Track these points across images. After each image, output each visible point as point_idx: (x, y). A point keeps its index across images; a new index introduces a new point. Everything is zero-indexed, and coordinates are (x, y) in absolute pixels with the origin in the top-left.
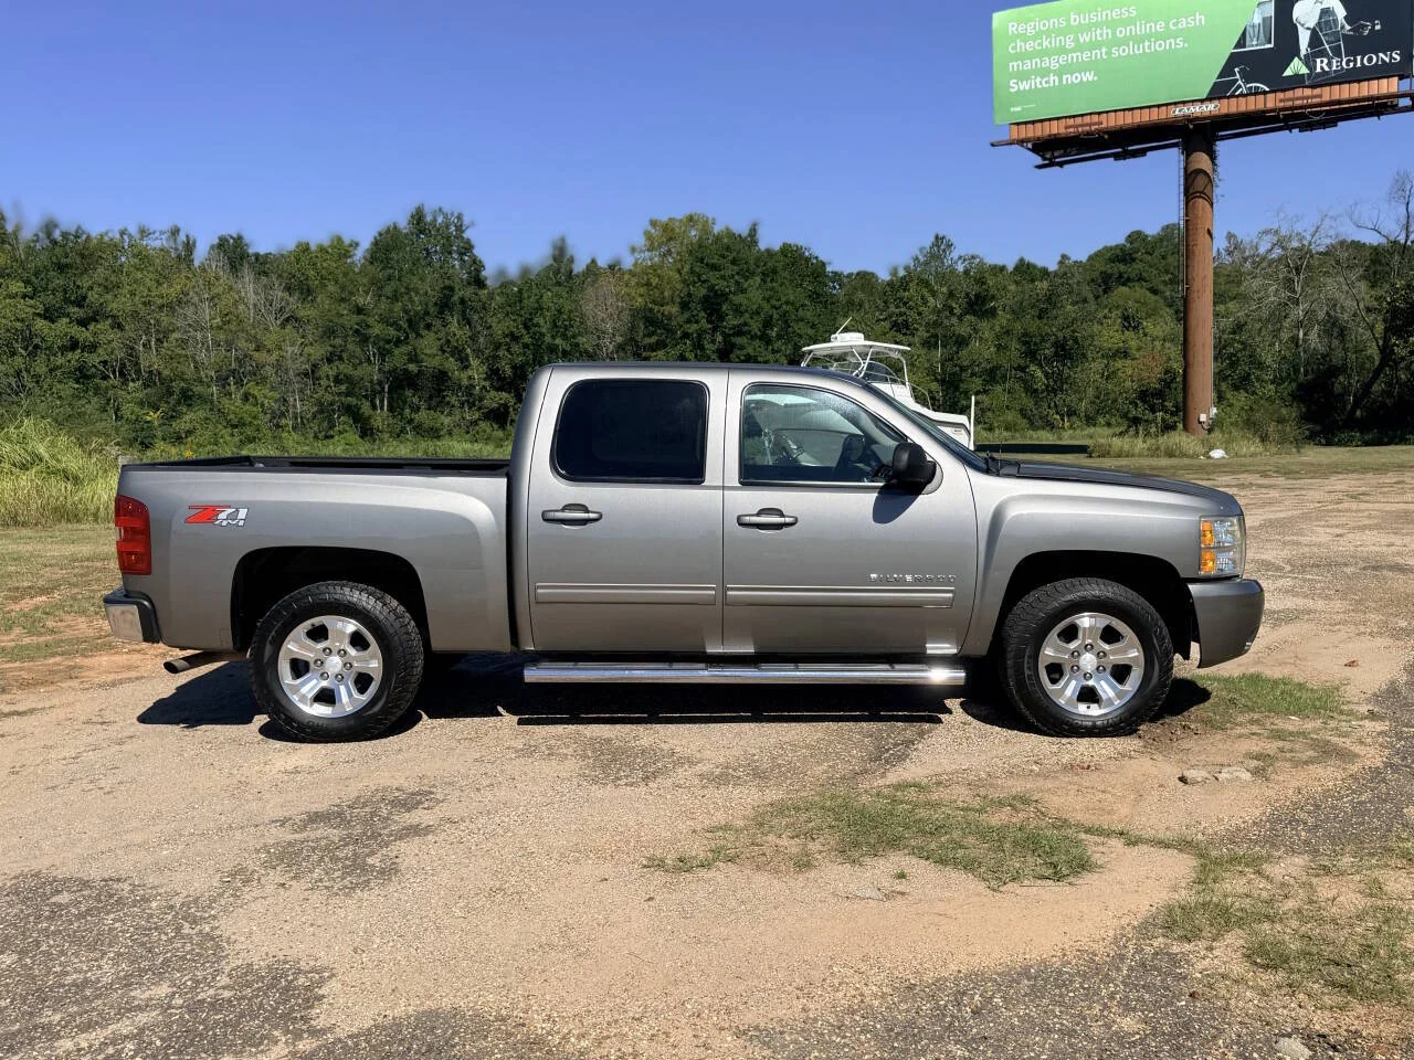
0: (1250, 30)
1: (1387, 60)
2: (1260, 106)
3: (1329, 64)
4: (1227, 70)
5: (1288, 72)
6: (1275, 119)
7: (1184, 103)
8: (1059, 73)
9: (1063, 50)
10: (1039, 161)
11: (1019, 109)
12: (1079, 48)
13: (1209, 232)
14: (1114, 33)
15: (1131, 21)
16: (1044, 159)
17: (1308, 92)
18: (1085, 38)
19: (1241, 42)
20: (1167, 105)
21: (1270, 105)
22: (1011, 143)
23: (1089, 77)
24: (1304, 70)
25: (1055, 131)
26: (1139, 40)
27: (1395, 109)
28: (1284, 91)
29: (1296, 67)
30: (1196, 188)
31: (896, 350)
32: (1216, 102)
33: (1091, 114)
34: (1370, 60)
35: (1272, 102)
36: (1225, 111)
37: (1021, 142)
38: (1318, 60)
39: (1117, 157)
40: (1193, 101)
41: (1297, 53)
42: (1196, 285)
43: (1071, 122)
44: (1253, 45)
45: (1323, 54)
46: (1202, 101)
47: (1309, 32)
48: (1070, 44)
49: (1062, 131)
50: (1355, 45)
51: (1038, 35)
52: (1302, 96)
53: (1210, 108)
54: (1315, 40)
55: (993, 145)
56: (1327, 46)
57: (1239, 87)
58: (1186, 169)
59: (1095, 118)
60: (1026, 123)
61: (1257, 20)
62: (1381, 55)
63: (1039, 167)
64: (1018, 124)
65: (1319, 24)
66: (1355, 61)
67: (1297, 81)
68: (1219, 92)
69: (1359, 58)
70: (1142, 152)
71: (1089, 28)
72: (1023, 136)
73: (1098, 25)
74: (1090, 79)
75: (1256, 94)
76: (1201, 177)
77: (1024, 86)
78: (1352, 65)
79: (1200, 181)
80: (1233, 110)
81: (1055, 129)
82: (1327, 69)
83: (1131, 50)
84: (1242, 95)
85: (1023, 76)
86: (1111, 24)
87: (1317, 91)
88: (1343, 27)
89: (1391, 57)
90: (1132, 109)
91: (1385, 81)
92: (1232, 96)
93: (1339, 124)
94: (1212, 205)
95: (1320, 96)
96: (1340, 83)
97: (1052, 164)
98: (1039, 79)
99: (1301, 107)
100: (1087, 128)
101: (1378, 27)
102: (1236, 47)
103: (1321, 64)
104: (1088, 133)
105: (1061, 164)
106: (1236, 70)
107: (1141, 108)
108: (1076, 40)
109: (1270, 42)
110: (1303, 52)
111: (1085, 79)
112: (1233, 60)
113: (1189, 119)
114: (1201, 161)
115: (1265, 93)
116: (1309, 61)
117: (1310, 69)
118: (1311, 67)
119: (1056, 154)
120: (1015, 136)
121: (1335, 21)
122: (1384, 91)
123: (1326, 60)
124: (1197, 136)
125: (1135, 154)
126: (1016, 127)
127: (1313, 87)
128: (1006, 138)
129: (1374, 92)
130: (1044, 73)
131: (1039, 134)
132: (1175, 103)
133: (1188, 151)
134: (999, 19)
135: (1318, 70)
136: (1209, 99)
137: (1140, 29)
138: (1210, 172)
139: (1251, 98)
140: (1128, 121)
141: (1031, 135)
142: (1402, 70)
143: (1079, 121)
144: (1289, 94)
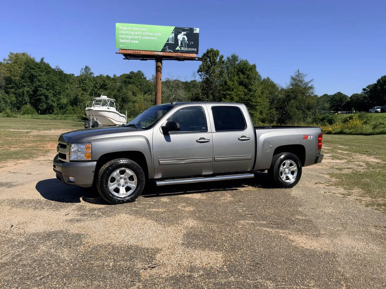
0: (169, 39)
2: (171, 55)
3: (184, 49)
4: (165, 46)
5: (177, 49)
6: (174, 58)
7: (157, 51)
8: (131, 40)
9: (131, 35)
10: (124, 57)
11: (121, 46)
12: (135, 35)
13: (161, 79)
14: (142, 34)
15: (146, 32)
16: (126, 57)
17: (180, 54)
18: (136, 33)
19: (168, 41)
20: (153, 51)
21: (173, 55)
22: (120, 53)
23: (137, 42)
24: (179, 49)
26: (148, 36)
27: (195, 60)
28: (175, 52)
29: (178, 48)
30: (158, 70)
31: (113, 100)
33: (137, 50)
34: (191, 49)
35: (174, 54)
36: (164, 55)
37: (122, 54)
39: (141, 60)
40: (158, 51)
41: (178, 45)
42: (158, 90)
43: (133, 51)
44: (170, 42)
46: (160, 52)
47: (180, 42)
48: (133, 34)
49: (131, 53)
50: (189, 46)
51: (126, 30)
52: (179, 54)
53: (162, 54)
54: (181, 44)
55: (116, 53)
56: (184, 45)
57: (167, 50)
58: (156, 65)
60: (123, 49)
61: (171, 37)
62: (193, 49)
63: (124, 59)
65: (182, 40)
66: (189, 49)
67: (178, 51)
68: (163, 50)
70: (146, 60)
71: (137, 31)
72: (122, 52)
73: (139, 31)
75: (170, 52)
76: (159, 68)
77: (123, 41)
79: (159, 69)
80: (166, 55)
81: (130, 52)
83: (146, 38)
84: (168, 52)
85: (123, 39)
86: (142, 31)
87: (182, 54)
88: (187, 42)
89: (195, 50)
90: (146, 51)
91: (194, 54)
92: (166, 52)
93: (185, 61)
94: (161, 73)
95: (182, 55)
96: (186, 53)
97: (127, 59)
98: (126, 40)
99: (179, 57)
101: (193, 43)
102: (167, 42)
103: (183, 49)
104: (137, 54)
105: (129, 59)
106: (167, 46)
107: (148, 51)
108: (134, 33)
109: (173, 42)
110: (179, 45)
112: (166, 44)
113: (158, 55)
114: (159, 64)
115: (172, 52)
116: (180, 47)
118: (181, 49)
119: (128, 57)
120: (121, 52)
121: (185, 40)
124: (159, 59)
125: (145, 60)
126: (121, 50)
127: (181, 53)
128: (118, 52)
129: (192, 56)
130: (128, 39)
131: (126, 52)
132: (155, 51)
133: (157, 62)
134: (118, 25)
136: (162, 51)
137: (148, 34)
138: (161, 66)
139: (170, 53)
140: (145, 53)
141: (124, 52)
142: (197, 52)
143: (135, 51)
144: (177, 54)
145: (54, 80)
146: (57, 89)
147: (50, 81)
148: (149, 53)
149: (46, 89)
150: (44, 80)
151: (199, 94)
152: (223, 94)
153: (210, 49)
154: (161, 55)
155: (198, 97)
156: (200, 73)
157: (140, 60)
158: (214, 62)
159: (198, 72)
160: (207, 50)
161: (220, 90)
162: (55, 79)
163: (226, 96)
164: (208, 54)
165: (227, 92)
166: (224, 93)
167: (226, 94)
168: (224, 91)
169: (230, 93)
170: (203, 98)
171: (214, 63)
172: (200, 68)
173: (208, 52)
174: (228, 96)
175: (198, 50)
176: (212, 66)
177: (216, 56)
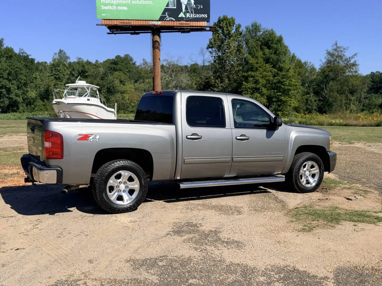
0: (170, 2)
1: (204, 17)
2: (173, 25)
3: (190, 15)
4: (164, 13)
5: (180, 16)
6: (176, 29)
7: (153, 20)
8: (117, 5)
10: (108, 31)
11: (104, 15)
13: (159, 59)
16: (110, 30)
17: (185, 22)
19: (167, 5)
20: (148, 20)
21: (175, 25)
22: (102, 25)
24: (184, 16)
25: (116, 23)
27: (205, 30)
28: (179, 21)
29: (181, 15)
30: (155, 46)
31: (96, 87)
32: (161, 22)
33: (126, 20)
34: (200, 16)
36: (163, 25)
37: (106, 25)
38: (187, 14)
39: (132, 34)
40: (155, 20)
41: (182, 11)
42: (156, 74)
43: (120, 21)
44: (171, 7)
45: (188, 12)
46: (157, 21)
47: (185, 6)
49: (118, 23)
50: (197, 11)
52: (184, 23)
53: (159, 23)
54: (186, 8)
55: (97, 25)
56: (189, 10)
57: (167, 18)
58: (153, 40)
59: (128, 21)
60: (107, 19)
62: (202, 15)
63: (109, 33)
64: (104, 19)
65: (187, 4)
66: (196, 15)
67: (182, 19)
68: (162, 19)
69: (197, 15)
70: (138, 33)
72: (106, 23)
74: (126, 9)
75: (172, 21)
76: (157, 43)
77: (106, 8)
78: (195, 16)
79: (157, 44)
80: (166, 25)
82: (189, 17)
83: (137, 2)
84: (168, 21)
85: (106, 5)
87: (187, 22)
88: (193, 6)
89: (205, 16)
90: (138, 20)
91: (203, 22)
92: (165, 21)
93: (191, 32)
94: (160, 51)
95: (188, 24)
96: (193, 21)
97: (113, 33)
98: (110, 7)
99: (183, 27)
100: (125, 24)
101: (202, 7)
102: (166, 7)
103: (188, 15)
104: (126, 26)
105: (115, 34)
106: (166, 13)
107: (141, 20)
109: (175, 6)
110: (184, 11)
111: (124, 9)
112: (166, 10)
113: (155, 26)
114: (157, 38)
115: (174, 21)
116: (185, 14)
117: (185, 16)
118: (186, 15)
119: (114, 30)
120: (103, 23)
121: (191, 3)
122: (203, 25)
123: (189, 14)
124: (156, 31)
126: (104, 20)
127: (186, 21)
128: (100, 23)
129: (201, 25)
130: (112, 5)
131: (111, 23)
132: (150, 20)
133: (154, 34)
135: (187, 17)
136: (159, 20)
138: (159, 42)
139: (170, 22)
140: (137, 24)
141: (108, 23)
142: (207, 20)
143: (123, 21)
144: (180, 22)
145: (17, 68)
146: (22, 79)
147: (12, 69)
148: (142, 24)
149: (7, 79)
150: (4, 68)
151: (210, 78)
152: (243, 76)
153: (222, 17)
154: (159, 25)
155: (208, 82)
156: (210, 50)
157: (130, 34)
158: (229, 33)
159: (208, 48)
160: (219, 18)
161: (239, 71)
162: (19, 66)
163: (248, 79)
164: (220, 23)
165: (249, 73)
166: (246, 74)
167: (248, 76)
168: (244, 72)
169: (253, 74)
170: (216, 82)
171: (229, 35)
172: (211, 43)
173: (220, 21)
174: (251, 79)
175: (209, 16)
176: (225, 39)
177: (230, 26)
